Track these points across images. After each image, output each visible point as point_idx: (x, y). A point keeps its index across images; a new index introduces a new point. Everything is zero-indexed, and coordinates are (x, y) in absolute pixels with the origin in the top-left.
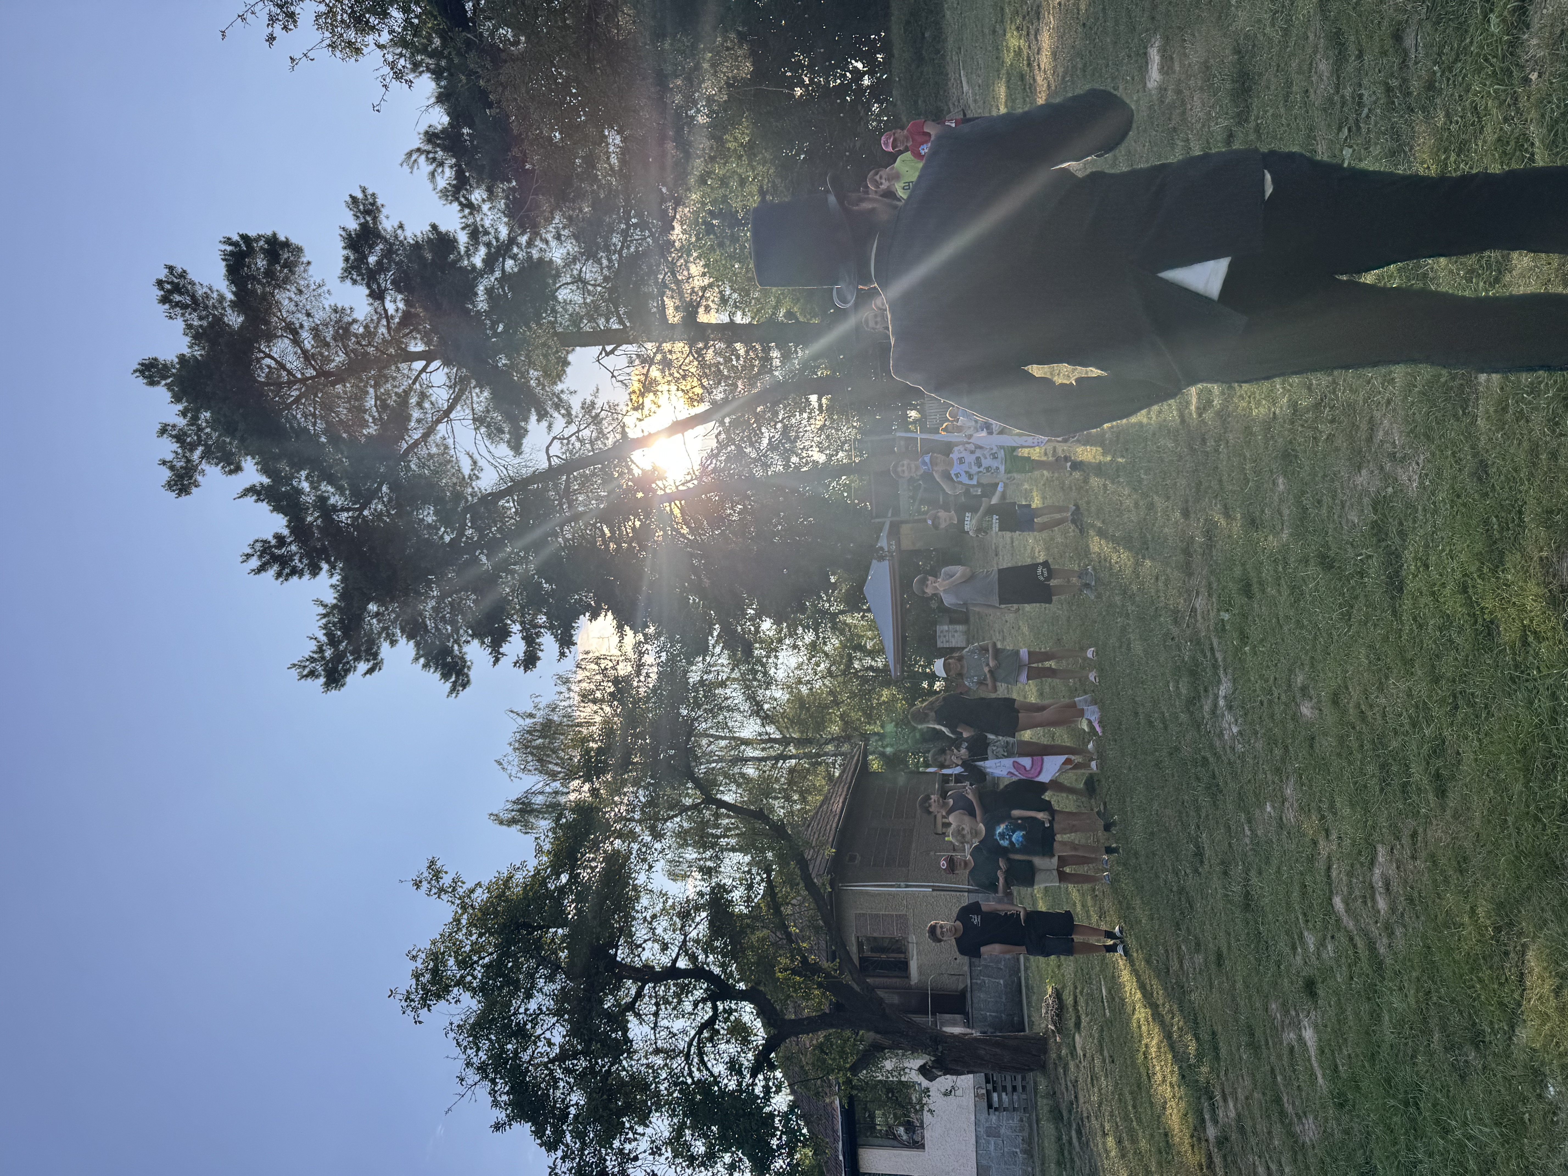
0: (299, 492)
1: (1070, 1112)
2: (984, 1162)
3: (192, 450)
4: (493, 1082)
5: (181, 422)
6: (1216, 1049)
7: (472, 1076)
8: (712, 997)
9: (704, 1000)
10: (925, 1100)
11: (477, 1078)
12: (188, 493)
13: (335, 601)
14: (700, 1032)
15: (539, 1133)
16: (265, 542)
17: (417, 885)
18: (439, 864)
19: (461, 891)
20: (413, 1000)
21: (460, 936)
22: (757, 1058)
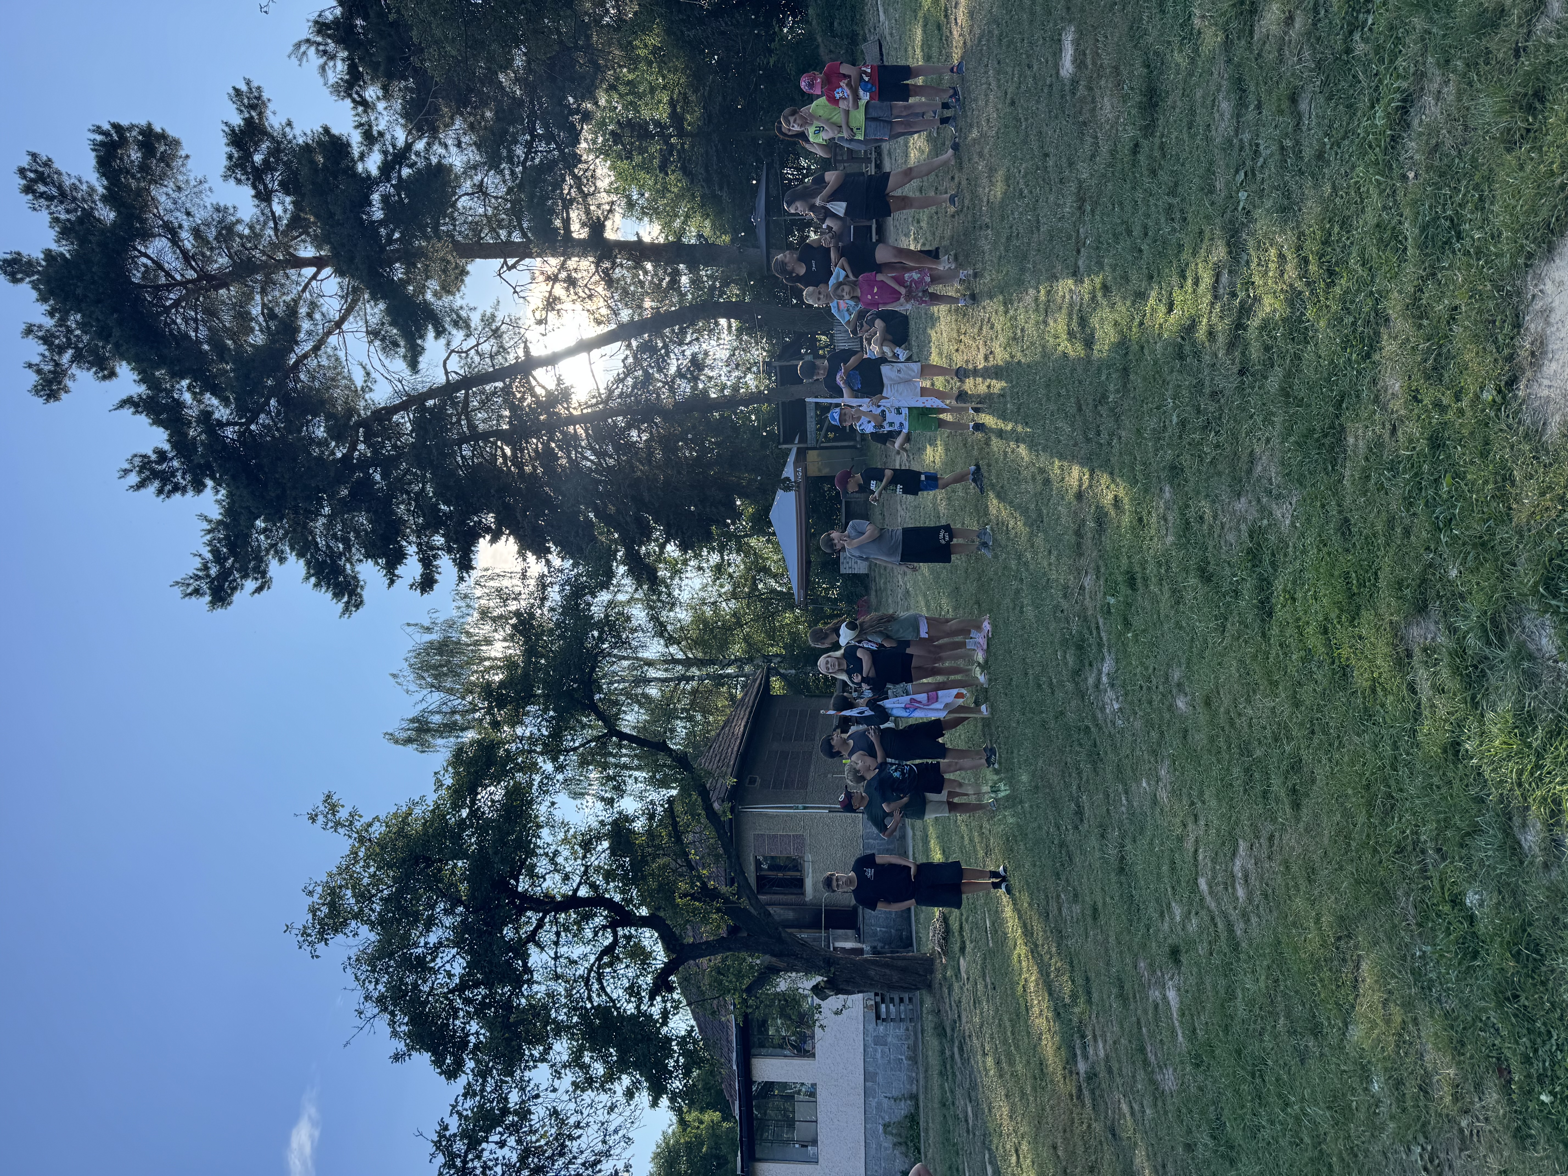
0: (180, 405)
1: (953, 1030)
2: (871, 1069)
3: (60, 353)
4: (392, 1014)
5: (49, 323)
6: (1089, 993)
7: (371, 1009)
8: (613, 925)
9: (604, 928)
10: (816, 1016)
11: (376, 1010)
12: (57, 399)
13: (220, 517)
14: (599, 959)
15: (438, 1062)
16: (144, 456)
17: (313, 819)
18: (335, 798)
19: (358, 825)
20: (309, 935)
21: (358, 868)
22: (655, 980)
